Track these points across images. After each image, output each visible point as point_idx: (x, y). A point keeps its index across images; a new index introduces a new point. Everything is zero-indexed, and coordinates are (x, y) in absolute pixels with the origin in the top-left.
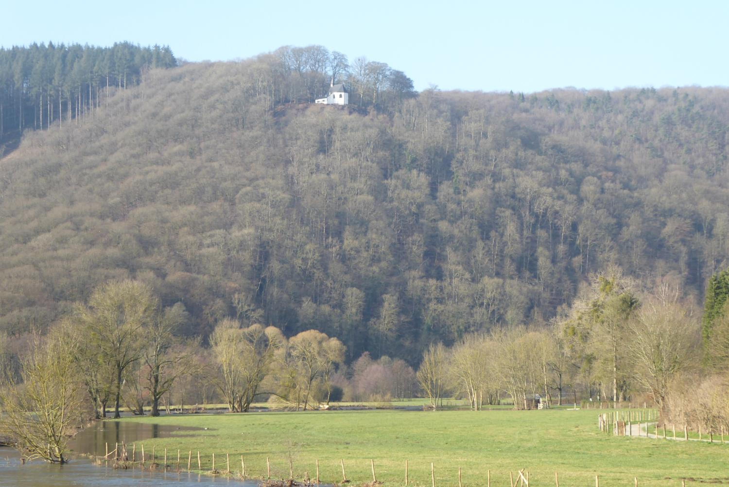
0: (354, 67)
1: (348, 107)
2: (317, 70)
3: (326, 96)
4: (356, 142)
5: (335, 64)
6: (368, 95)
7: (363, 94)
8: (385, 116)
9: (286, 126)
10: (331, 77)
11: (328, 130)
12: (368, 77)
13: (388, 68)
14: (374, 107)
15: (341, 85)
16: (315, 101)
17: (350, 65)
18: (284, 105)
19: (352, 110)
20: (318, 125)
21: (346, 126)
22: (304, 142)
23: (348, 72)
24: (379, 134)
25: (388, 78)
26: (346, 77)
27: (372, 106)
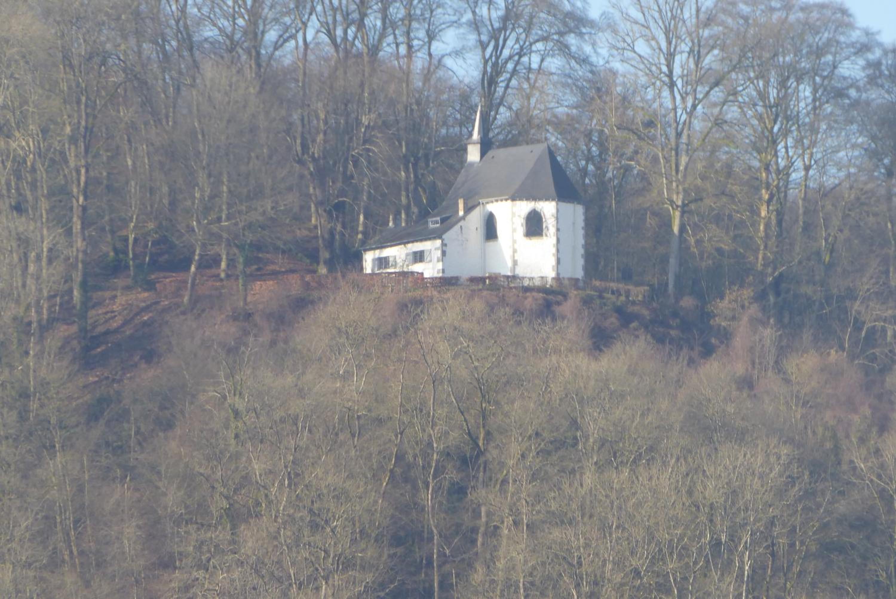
0: (623, 26)
1: (587, 302)
2: (374, 50)
3: (433, 223)
4: (639, 534)
5: (497, 14)
6: (718, 219)
7: (684, 210)
8: (833, 355)
9: (169, 426)
10: (465, 97)
11: (447, 454)
12: (717, 94)
13: (855, 35)
14: (761, 297)
15: (540, 149)
16: (358, 258)
17: (594, 14)
18: (150, 286)
19: (613, 321)
20: (379, 421)
21: (574, 424)
22: (286, 535)
23: (584, 61)
24: (792, 481)
25: (855, 104)
26: (571, 99)
27: (747, 293)
